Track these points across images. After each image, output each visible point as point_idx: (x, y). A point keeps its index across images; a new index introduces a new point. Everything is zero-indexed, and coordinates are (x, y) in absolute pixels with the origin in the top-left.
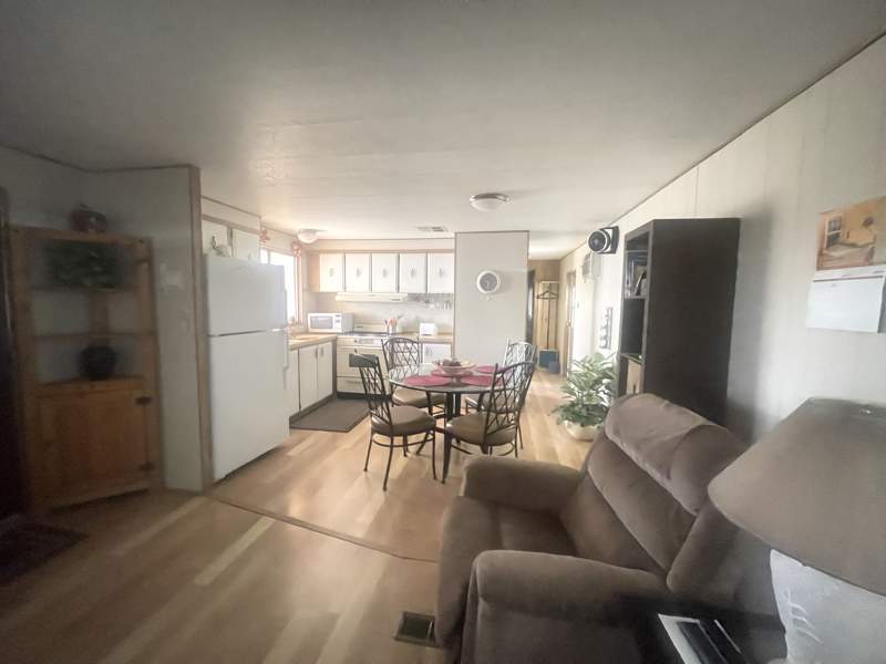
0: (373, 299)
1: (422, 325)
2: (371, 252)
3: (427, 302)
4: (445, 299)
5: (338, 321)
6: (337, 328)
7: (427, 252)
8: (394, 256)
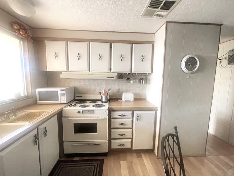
0: (90, 77)
1: (124, 94)
2: (89, 41)
3: (128, 79)
4: (140, 77)
5: (62, 95)
6: (63, 99)
7: (132, 42)
8: (108, 45)
